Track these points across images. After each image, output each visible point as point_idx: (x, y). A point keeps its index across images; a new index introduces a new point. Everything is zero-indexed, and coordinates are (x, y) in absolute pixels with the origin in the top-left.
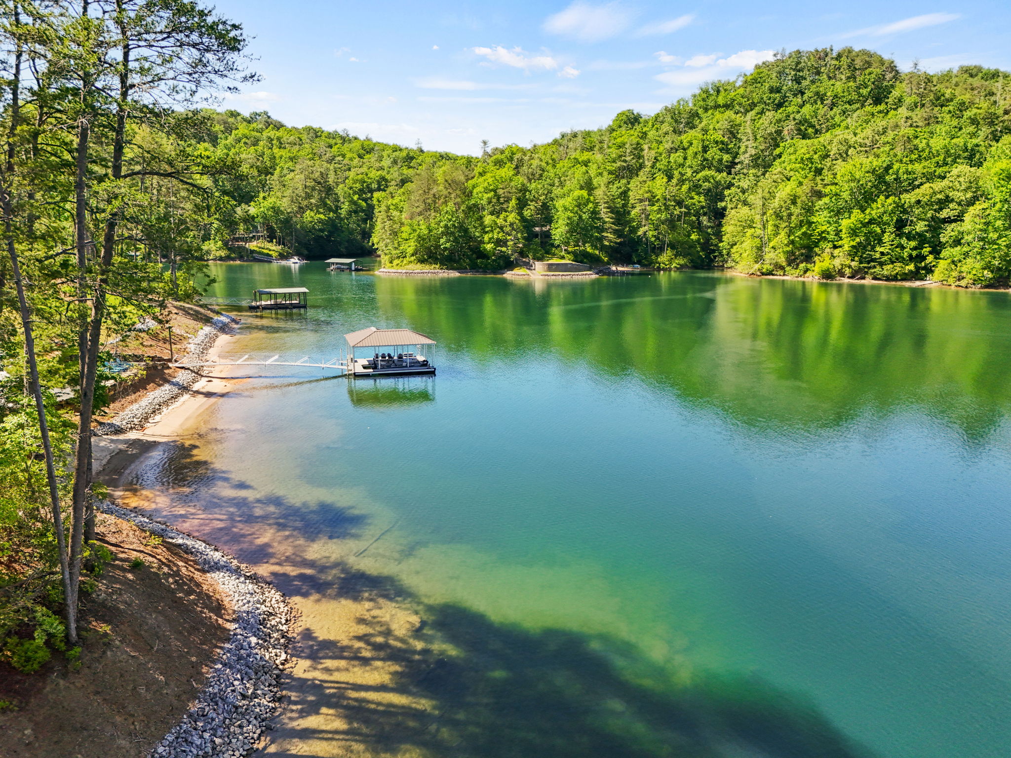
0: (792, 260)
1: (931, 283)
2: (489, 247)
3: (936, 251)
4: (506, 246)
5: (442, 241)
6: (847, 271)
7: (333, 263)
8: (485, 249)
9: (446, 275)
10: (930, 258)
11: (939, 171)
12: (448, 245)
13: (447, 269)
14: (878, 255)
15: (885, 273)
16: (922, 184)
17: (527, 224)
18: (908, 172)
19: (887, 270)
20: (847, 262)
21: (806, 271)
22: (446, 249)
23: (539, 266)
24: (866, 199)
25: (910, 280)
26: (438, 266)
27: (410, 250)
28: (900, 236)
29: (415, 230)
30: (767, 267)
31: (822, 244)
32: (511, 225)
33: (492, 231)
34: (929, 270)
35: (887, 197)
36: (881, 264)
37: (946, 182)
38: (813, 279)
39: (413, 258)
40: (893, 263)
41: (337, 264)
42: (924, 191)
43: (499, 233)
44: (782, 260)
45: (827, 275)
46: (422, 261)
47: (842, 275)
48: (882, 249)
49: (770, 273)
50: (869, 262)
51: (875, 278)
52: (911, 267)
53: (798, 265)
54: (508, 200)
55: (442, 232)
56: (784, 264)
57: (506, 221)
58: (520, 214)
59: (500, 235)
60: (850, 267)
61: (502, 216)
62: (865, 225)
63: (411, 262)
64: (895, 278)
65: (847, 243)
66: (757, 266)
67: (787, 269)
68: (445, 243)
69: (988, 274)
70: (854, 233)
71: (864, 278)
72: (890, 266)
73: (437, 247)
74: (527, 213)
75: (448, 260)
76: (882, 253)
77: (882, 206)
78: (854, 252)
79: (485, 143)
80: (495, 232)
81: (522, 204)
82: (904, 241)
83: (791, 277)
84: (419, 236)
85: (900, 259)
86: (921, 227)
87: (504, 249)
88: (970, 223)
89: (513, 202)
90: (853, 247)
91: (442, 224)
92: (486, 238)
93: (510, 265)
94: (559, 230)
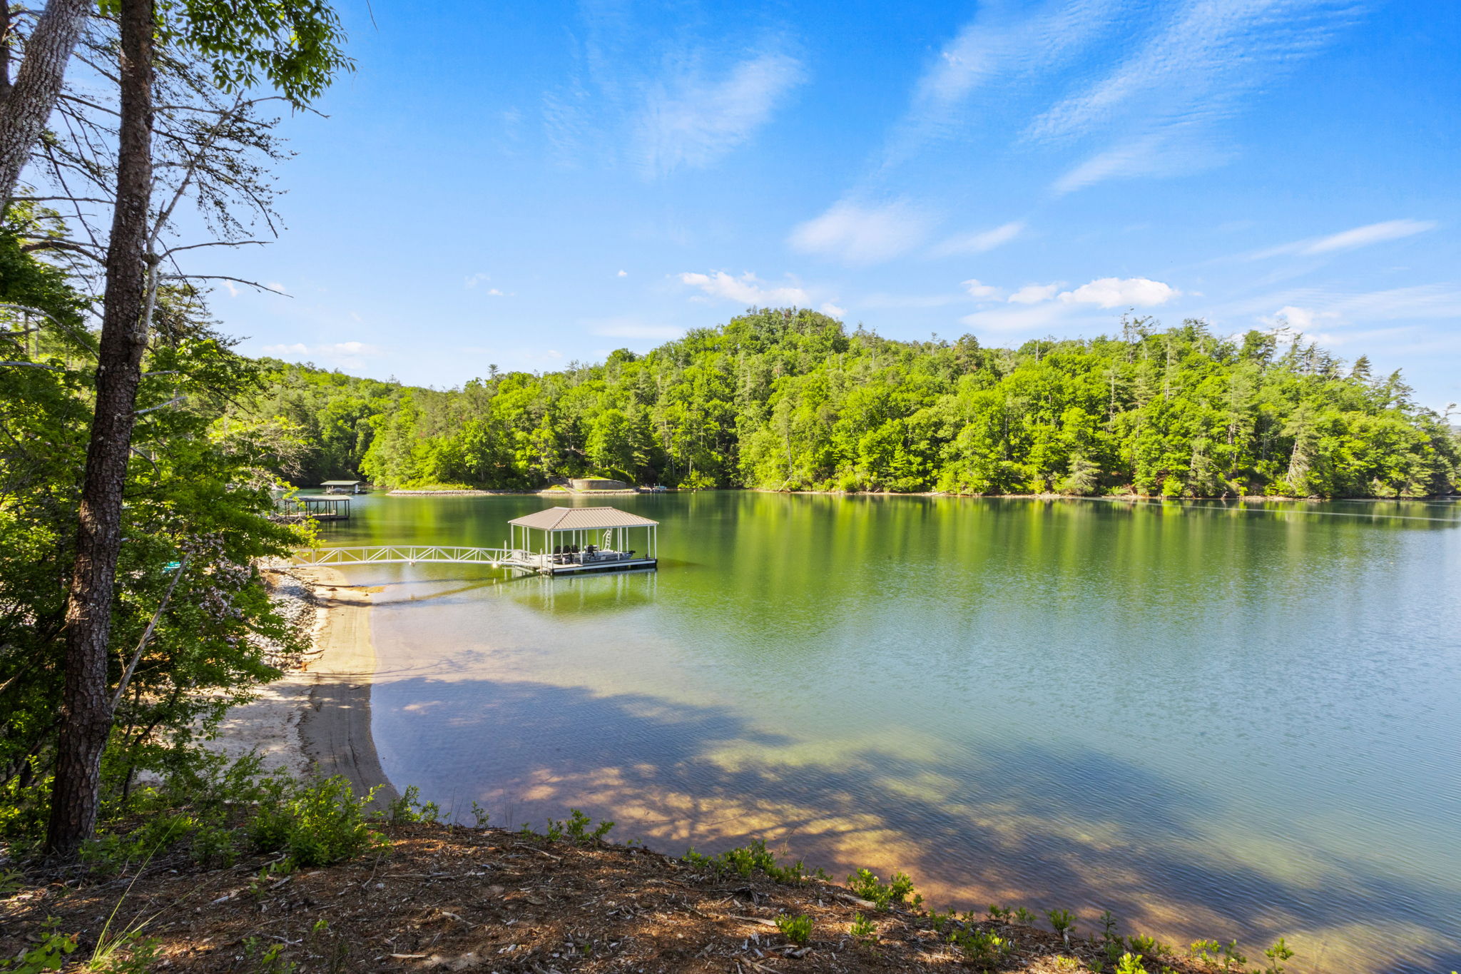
0: (818, 477)
1: (936, 494)
2: (521, 464)
3: (938, 466)
4: (541, 463)
5: (467, 458)
6: (868, 485)
7: (330, 486)
8: (517, 467)
9: (472, 495)
10: (935, 472)
11: (927, 400)
12: (475, 462)
13: (473, 488)
14: (892, 470)
15: (900, 485)
16: (918, 409)
17: (561, 439)
18: (904, 400)
19: (902, 483)
20: (868, 477)
21: (832, 486)
22: (471, 467)
23: (577, 483)
24: (874, 421)
25: (920, 492)
26: (462, 486)
27: (429, 469)
28: (909, 452)
29: (434, 447)
30: (795, 483)
31: (843, 462)
32: (546, 441)
33: (524, 448)
34: (934, 482)
35: (893, 419)
36: (896, 478)
37: (935, 409)
38: (839, 494)
39: (432, 478)
40: (906, 476)
41: (335, 486)
42: (921, 416)
43: (532, 449)
44: (809, 477)
45: (851, 489)
46: (442, 480)
47: (864, 489)
48: (895, 465)
49: (799, 489)
50: (885, 477)
51: (892, 491)
52: (920, 480)
53: (823, 481)
54: (541, 417)
55: (468, 449)
56: (810, 480)
57: (539, 437)
58: (553, 430)
59: (534, 452)
60: (870, 481)
61: (534, 432)
62: (879, 443)
63: (430, 482)
64: (907, 490)
65: (865, 460)
66: (786, 483)
67: (815, 484)
68: (471, 461)
69: (986, 483)
70: (870, 451)
71: (882, 491)
72: (904, 480)
73: (461, 466)
74: (559, 429)
75: (474, 479)
76: (896, 468)
77: (890, 427)
78: (873, 466)
79: (493, 367)
80: (528, 449)
81: (554, 421)
82: (911, 458)
83: (818, 492)
84: (441, 454)
85: (911, 473)
86: (923, 445)
87: (538, 466)
88: (962, 441)
89: (546, 418)
90: (871, 463)
91: (467, 440)
92: (519, 454)
93: (544, 484)
94: (595, 447)
